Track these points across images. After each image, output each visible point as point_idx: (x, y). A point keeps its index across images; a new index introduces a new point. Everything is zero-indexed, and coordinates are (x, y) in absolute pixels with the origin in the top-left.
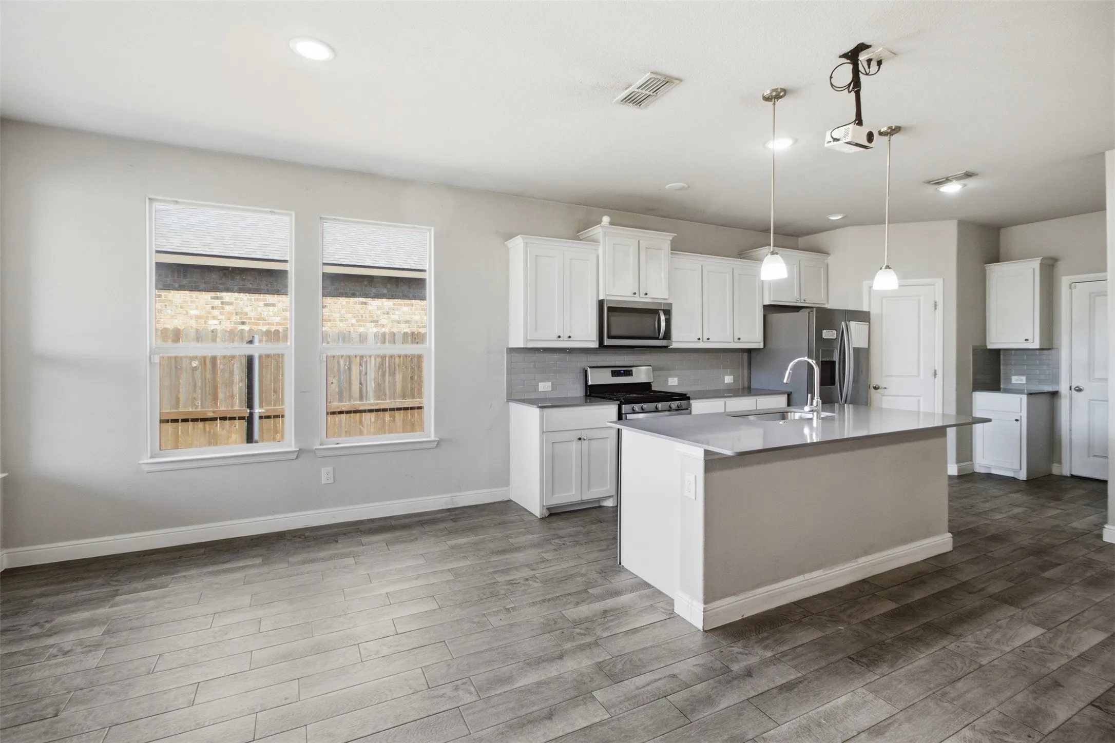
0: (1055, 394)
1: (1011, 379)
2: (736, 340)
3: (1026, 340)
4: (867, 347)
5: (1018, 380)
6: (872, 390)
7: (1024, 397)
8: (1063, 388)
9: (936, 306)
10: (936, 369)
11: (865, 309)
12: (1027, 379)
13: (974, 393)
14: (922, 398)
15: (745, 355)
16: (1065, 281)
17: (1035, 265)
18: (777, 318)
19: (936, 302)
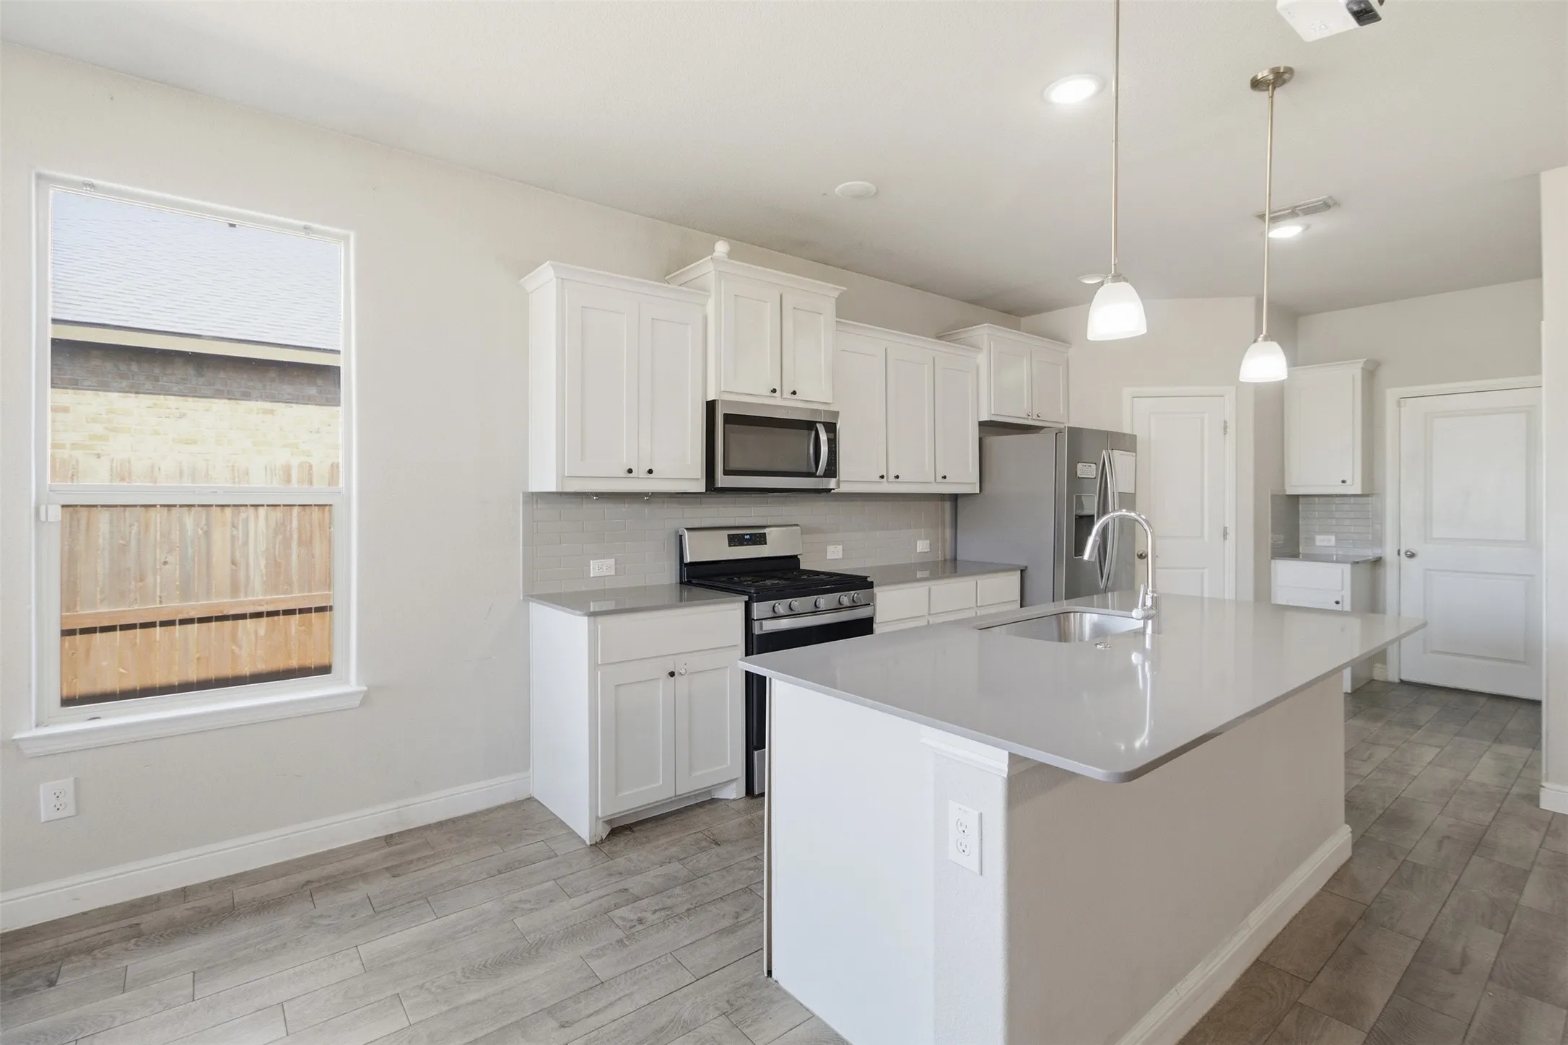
0: (1377, 562)
1: (1314, 540)
2: (939, 479)
3: (1343, 482)
4: (1133, 492)
5: (1324, 541)
6: (1137, 560)
7: (1347, 567)
8: (1389, 553)
9: (1225, 428)
10: (1227, 526)
11: (1127, 430)
12: (1337, 539)
13: (1273, 561)
14: (1206, 571)
15: (948, 505)
16: (1391, 395)
17: (1354, 371)
18: (999, 442)
19: (1225, 422)
